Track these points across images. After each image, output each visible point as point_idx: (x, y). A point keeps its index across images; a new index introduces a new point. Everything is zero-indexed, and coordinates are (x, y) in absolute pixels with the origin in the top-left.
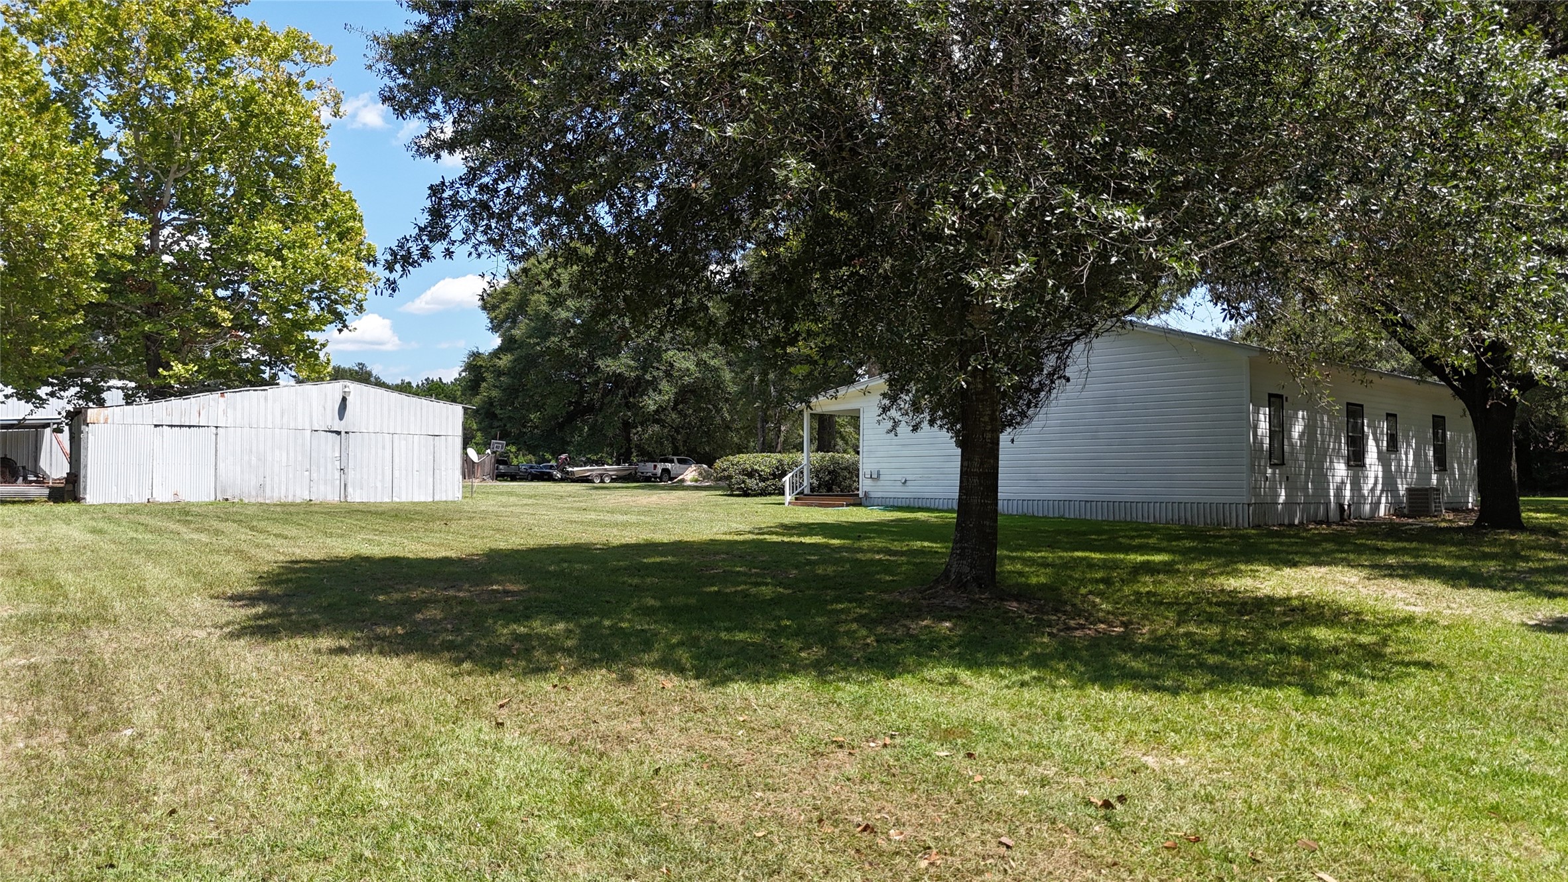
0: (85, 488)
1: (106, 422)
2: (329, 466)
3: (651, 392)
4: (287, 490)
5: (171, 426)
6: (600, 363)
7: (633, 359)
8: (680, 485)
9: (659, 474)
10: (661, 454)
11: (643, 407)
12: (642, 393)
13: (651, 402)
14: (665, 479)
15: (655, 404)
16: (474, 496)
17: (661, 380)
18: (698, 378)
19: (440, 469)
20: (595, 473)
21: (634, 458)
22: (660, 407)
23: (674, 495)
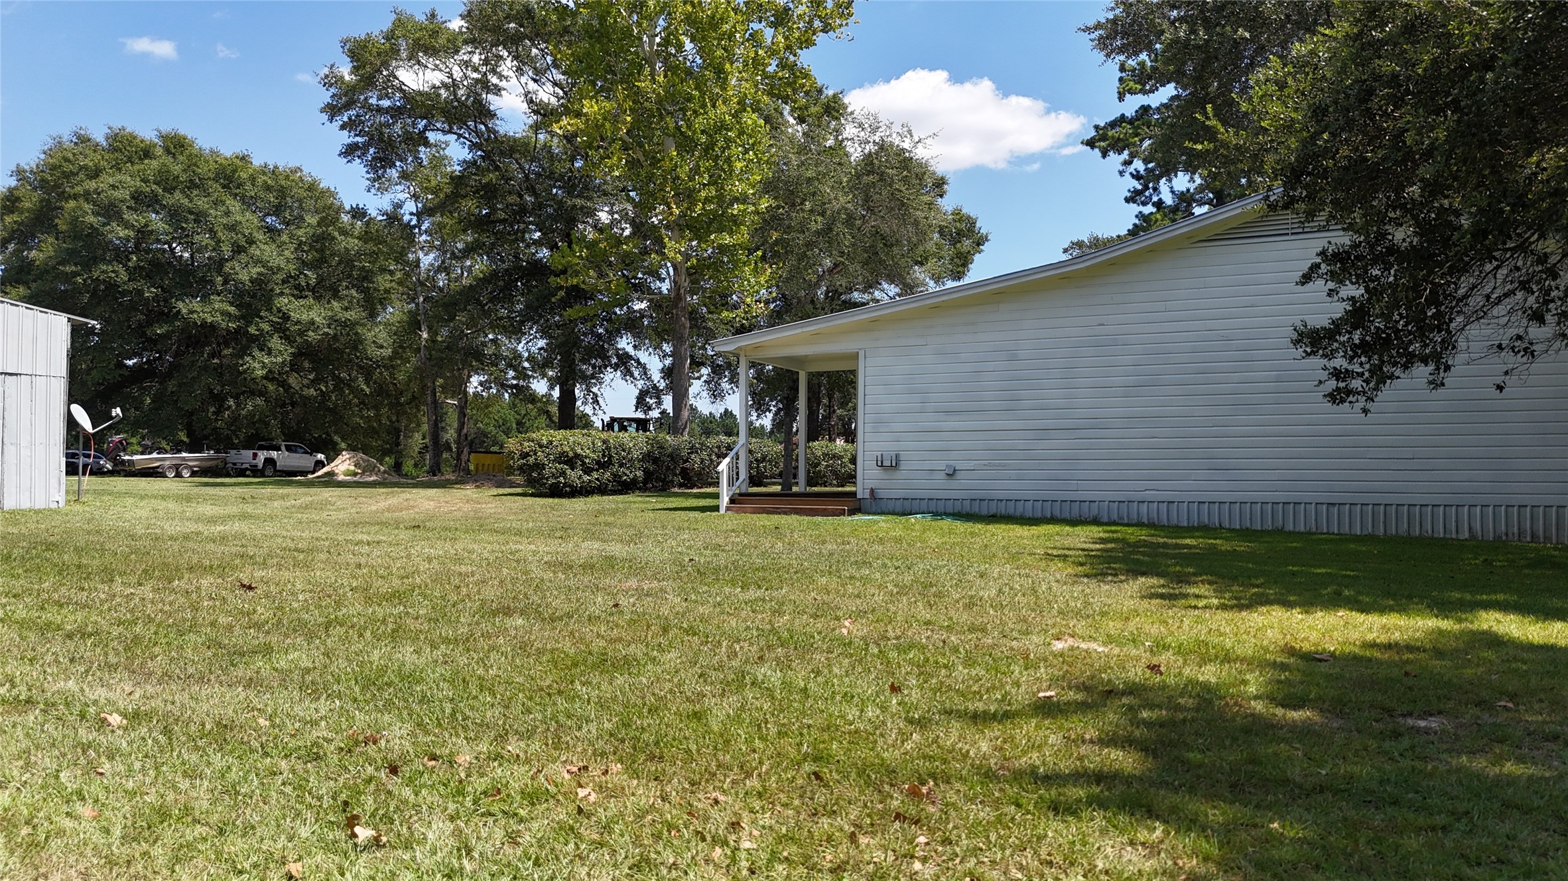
3: (256, 353)
6: (180, 305)
7: (232, 304)
8: (330, 481)
9: (260, 466)
10: (263, 439)
11: (245, 371)
12: (244, 351)
13: (256, 365)
14: (269, 471)
15: (263, 367)
16: (83, 499)
17: (271, 336)
18: (327, 334)
19: (18, 445)
20: (167, 463)
21: (223, 443)
22: (270, 371)
23: (327, 493)
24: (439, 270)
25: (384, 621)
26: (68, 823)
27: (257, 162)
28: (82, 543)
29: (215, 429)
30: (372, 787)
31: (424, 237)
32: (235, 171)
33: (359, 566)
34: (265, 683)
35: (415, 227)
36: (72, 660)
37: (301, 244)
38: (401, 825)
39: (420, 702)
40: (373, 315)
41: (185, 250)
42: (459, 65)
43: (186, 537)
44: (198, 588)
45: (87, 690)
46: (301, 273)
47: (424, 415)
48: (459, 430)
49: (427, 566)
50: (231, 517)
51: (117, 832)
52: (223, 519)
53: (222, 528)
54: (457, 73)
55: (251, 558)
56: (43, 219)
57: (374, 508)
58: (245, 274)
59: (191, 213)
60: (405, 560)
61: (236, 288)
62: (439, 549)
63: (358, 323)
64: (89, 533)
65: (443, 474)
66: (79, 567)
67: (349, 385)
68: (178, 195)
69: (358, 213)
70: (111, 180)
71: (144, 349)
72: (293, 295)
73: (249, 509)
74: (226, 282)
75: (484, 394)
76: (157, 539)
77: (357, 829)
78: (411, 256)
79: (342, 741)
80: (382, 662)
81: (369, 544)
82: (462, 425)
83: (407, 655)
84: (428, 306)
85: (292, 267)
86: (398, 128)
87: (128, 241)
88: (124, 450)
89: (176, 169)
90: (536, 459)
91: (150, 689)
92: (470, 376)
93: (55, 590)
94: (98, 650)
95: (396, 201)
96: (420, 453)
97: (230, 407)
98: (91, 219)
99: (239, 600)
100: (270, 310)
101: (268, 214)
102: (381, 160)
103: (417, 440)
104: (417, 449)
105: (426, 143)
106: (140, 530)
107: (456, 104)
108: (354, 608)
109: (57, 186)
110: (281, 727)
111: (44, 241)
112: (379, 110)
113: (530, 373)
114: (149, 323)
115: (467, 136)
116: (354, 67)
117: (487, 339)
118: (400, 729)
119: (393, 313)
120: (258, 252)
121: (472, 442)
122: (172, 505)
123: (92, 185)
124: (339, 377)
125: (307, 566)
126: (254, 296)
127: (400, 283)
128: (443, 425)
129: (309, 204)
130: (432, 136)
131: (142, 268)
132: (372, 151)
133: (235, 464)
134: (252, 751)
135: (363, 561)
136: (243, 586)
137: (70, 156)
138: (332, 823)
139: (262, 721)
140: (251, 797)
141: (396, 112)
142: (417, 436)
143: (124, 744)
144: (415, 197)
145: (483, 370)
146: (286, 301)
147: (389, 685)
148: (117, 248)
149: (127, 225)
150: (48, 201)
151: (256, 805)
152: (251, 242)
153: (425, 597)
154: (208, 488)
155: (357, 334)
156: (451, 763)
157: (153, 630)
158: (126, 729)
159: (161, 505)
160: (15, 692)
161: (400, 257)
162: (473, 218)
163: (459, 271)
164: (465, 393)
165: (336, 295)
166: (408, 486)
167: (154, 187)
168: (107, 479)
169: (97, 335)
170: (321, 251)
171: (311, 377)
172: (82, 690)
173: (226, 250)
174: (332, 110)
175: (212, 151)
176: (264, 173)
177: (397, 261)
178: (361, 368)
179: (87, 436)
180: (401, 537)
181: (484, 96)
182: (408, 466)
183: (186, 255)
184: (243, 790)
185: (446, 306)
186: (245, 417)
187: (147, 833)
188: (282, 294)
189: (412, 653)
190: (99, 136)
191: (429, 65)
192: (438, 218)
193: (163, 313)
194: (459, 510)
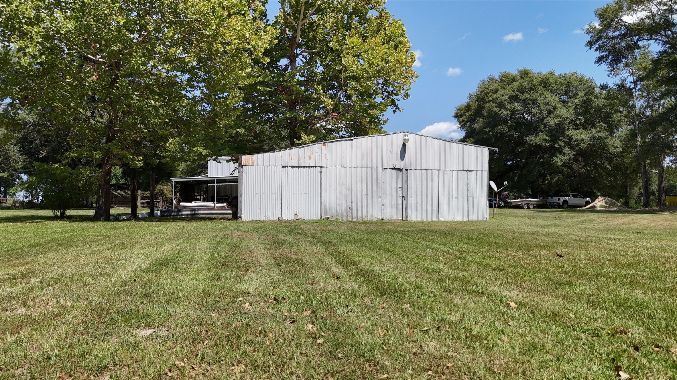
0: (241, 211)
1: (253, 165)
2: (395, 194)
3: (558, 155)
4: (367, 212)
5: (293, 167)
6: (527, 138)
7: (547, 136)
8: (593, 210)
9: (561, 204)
10: (562, 192)
11: (554, 163)
12: (553, 155)
13: (558, 160)
14: (565, 206)
15: (561, 161)
16: (495, 217)
17: (565, 148)
18: (589, 144)
19: (473, 197)
20: (524, 203)
21: (545, 194)
22: (564, 163)
23: (592, 216)
24: (646, 107)
25: (625, 276)
26: (500, 342)
27: (557, 74)
28: (496, 234)
29: (542, 188)
30: (626, 355)
31: (638, 93)
32: (548, 80)
33: (611, 250)
34: (571, 299)
35: (633, 88)
36: (496, 279)
37: (577, 105)
38: (643, 376)
39: (648, 318)
40: (612, 133)
41: (529, 116)
42: (655, 5)
43: (533, 233)
44: (540, 255)
45: (502, 291)
46: (577, 118)
47: (640, 178)
48: (660, 185)
49: (646, 252)
50: (551, 225)
51: (517, 350)
52: (548, 226)
53: (547, 230)
54: (654, 9)
55: (560, 243)
56: (478, 112)
57: (616, 223)
58: (552, 122)
59: (531, 100)
60: (634, 248)
61: (549, 129)
62: (652, 244)
63: (604, 138)
64: (498, 230)
65: (651, 207)
66: (495, 243)
67: (601, 167)
68: (526, 94)
69: (603, 87)
70: (501, 93)
71: (514, 158)
72: (574, 129)
73: (558, 222)
74: (545, 127)
75: (673, 166)
76: (522, 234)
77: (620, 373)
78: (631, 103)
79: (609, 330)
80: (626, 296)
81: (614, 239)
82: (661, 183)
83: (638, 294)
84: (640, 125)
85: (573, 116)
86: (624, 44)
87: (508, 115)
88: (508, 198)
89: (525, 84)
91: (525, 295)
92: (665, 158)
93: (488, 252)
94: (505, 276)
95: (623, 78)
96: (638, 197)
97: (548, 179)
98: (495, 109)
99: (557, 261)
100: (564, 136)
101: (562, 95)
102: (615, 60)
103: (636, 190)
104: (636, 195)
105: (638, 47)
106: (516, 230)
107: (654, 24)
108: (609, 269)
109: (483, 99)
110: (580, 318)
111: (479, 120)
112: (614, 38)
114: (516, 147)
115: (660, 39)
116: (601, 21)
117: (674, 138)
118: (638, 329)
119: (623, 131)
120: (558, 112)
121: (667, 190)
122: (527, 220)
123: (495, 96)
124: (596, 163)
125: (586, 248)
126: (557, 131)
127: (625, 116)
128: (650, 182)
129: (581, 87)
130: (641, 44)
131: (513, 125)
132: (610, 57)
133: (550, 203)
134: (568, 327)
135: (612, 247)
136: (558, 255)
137: (487, 86)
138: (608, 367)
139: (571, 315)
140: (570, 347)
141: (622, 37)
142: (636, 189)
143: (517, 315)
144: (633, 74)
145: (672, 154)
146: (571, 131)
147: (631, 307)
148: (504, 119)
149: (507, 109)
150: (480, 105)
151: (572, 350)
152: (555, 108)
153: (646, 267)
154: (540, 213)
155: (604, 142)
156: (668, 351)
157: (524, 270)
158: (517, 309)
159: (523, 220)
160: (478, 289)
161: (625, 104)
162: (664, 79)
163: (657, 106)
164: (663, 167)
165: (594, 126)
166: (633, 212)
167: (517, 92)
168: (502, 209)
169: (497, 154)
170: (587, 107)
171: (583, 164)
172: (500, 291)
173: (545, 113)
174: (590, 44)
175: (538, 73)
176: (560, 78)
177: (623, 106)
178: (607, 158)
179: (495, 193)
180: (631, 237)
181: (670, 16)
182: (632, 203)
183: (529, 118)
184: (566, 343)
185: (650, 124)
186: (554, 183)
187: (528, 353)
188: (569, 129)
189: (641, 294)
190: (497, 77)
191: (639, 10)
192: (645, 82)
193: (521, 142)
194: (662, 225)
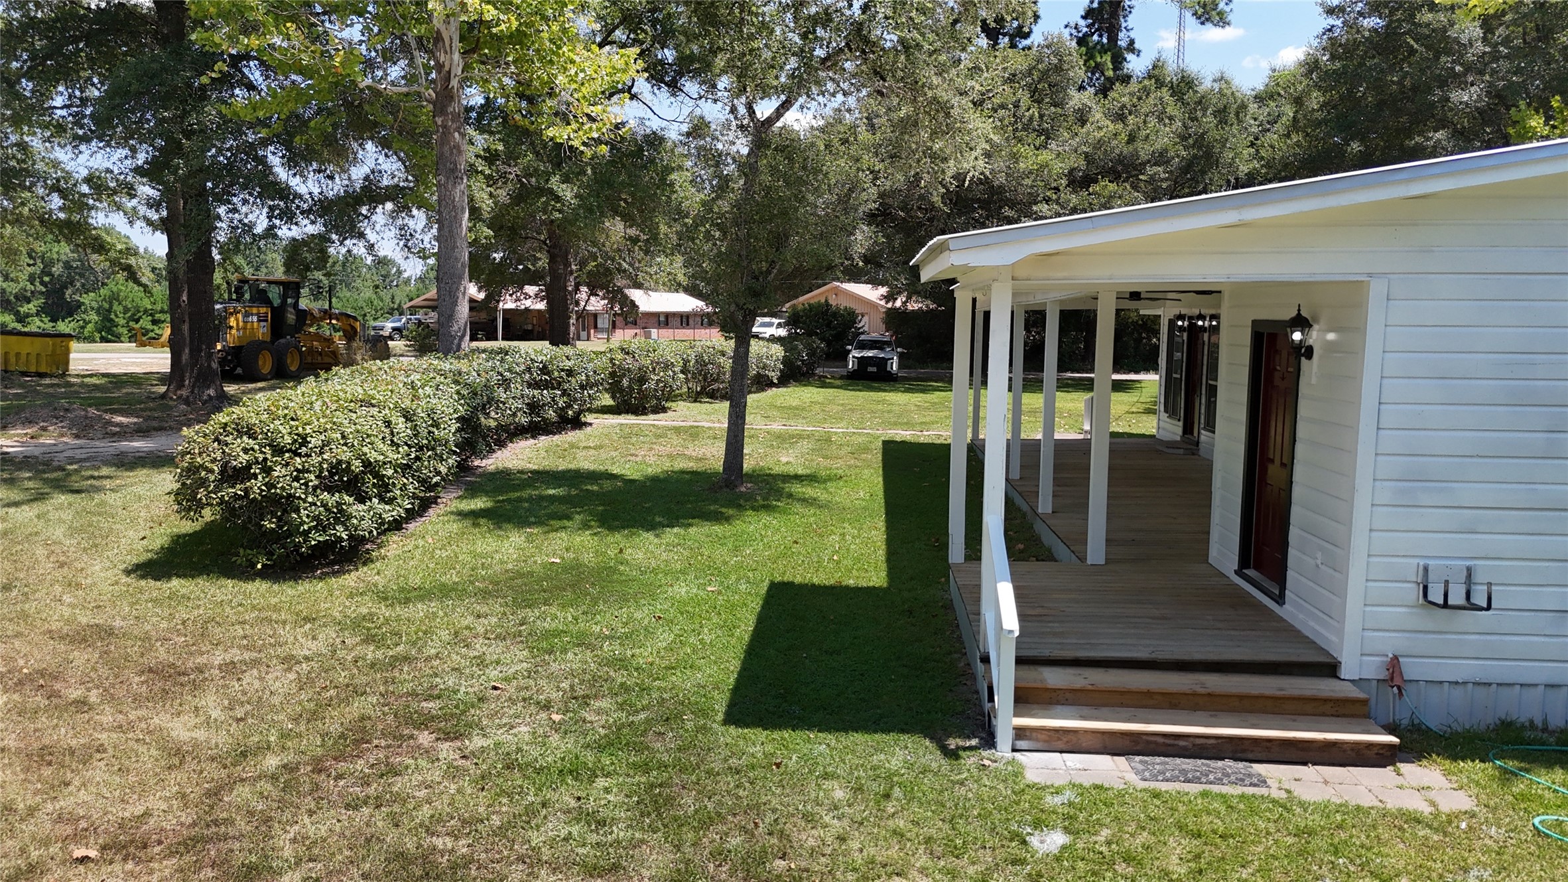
90: (270, 486)
113: (91, 202)
